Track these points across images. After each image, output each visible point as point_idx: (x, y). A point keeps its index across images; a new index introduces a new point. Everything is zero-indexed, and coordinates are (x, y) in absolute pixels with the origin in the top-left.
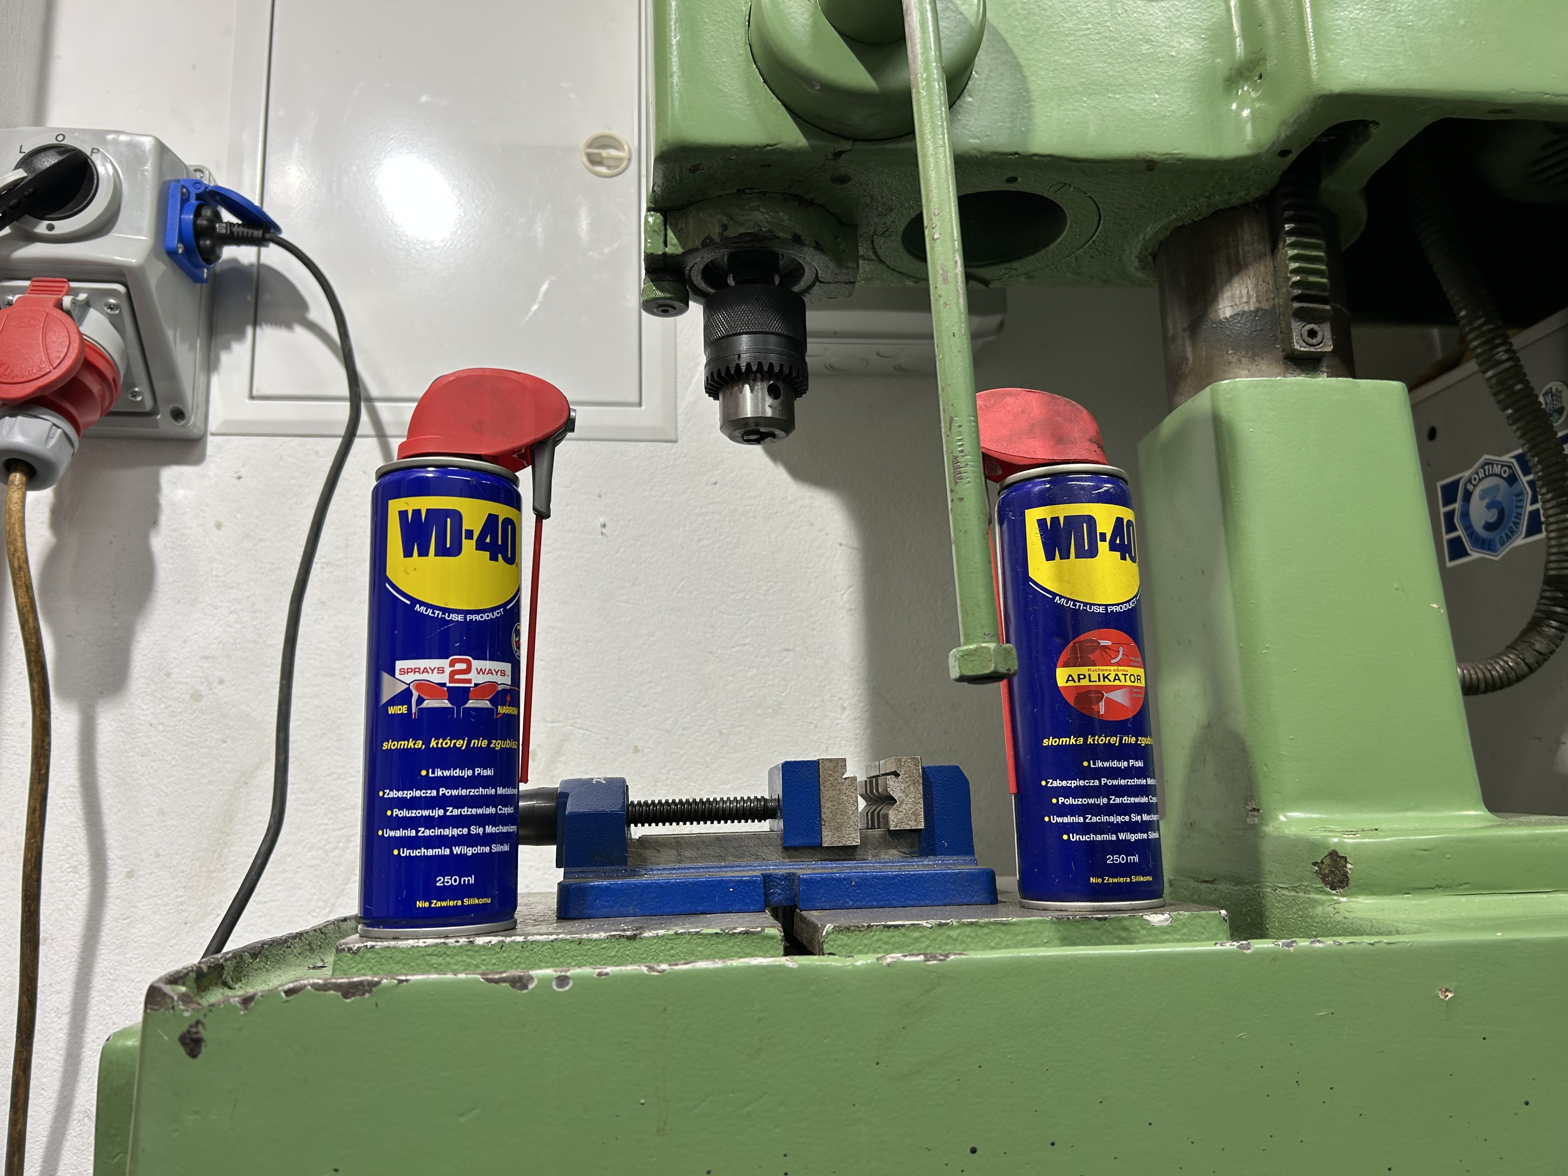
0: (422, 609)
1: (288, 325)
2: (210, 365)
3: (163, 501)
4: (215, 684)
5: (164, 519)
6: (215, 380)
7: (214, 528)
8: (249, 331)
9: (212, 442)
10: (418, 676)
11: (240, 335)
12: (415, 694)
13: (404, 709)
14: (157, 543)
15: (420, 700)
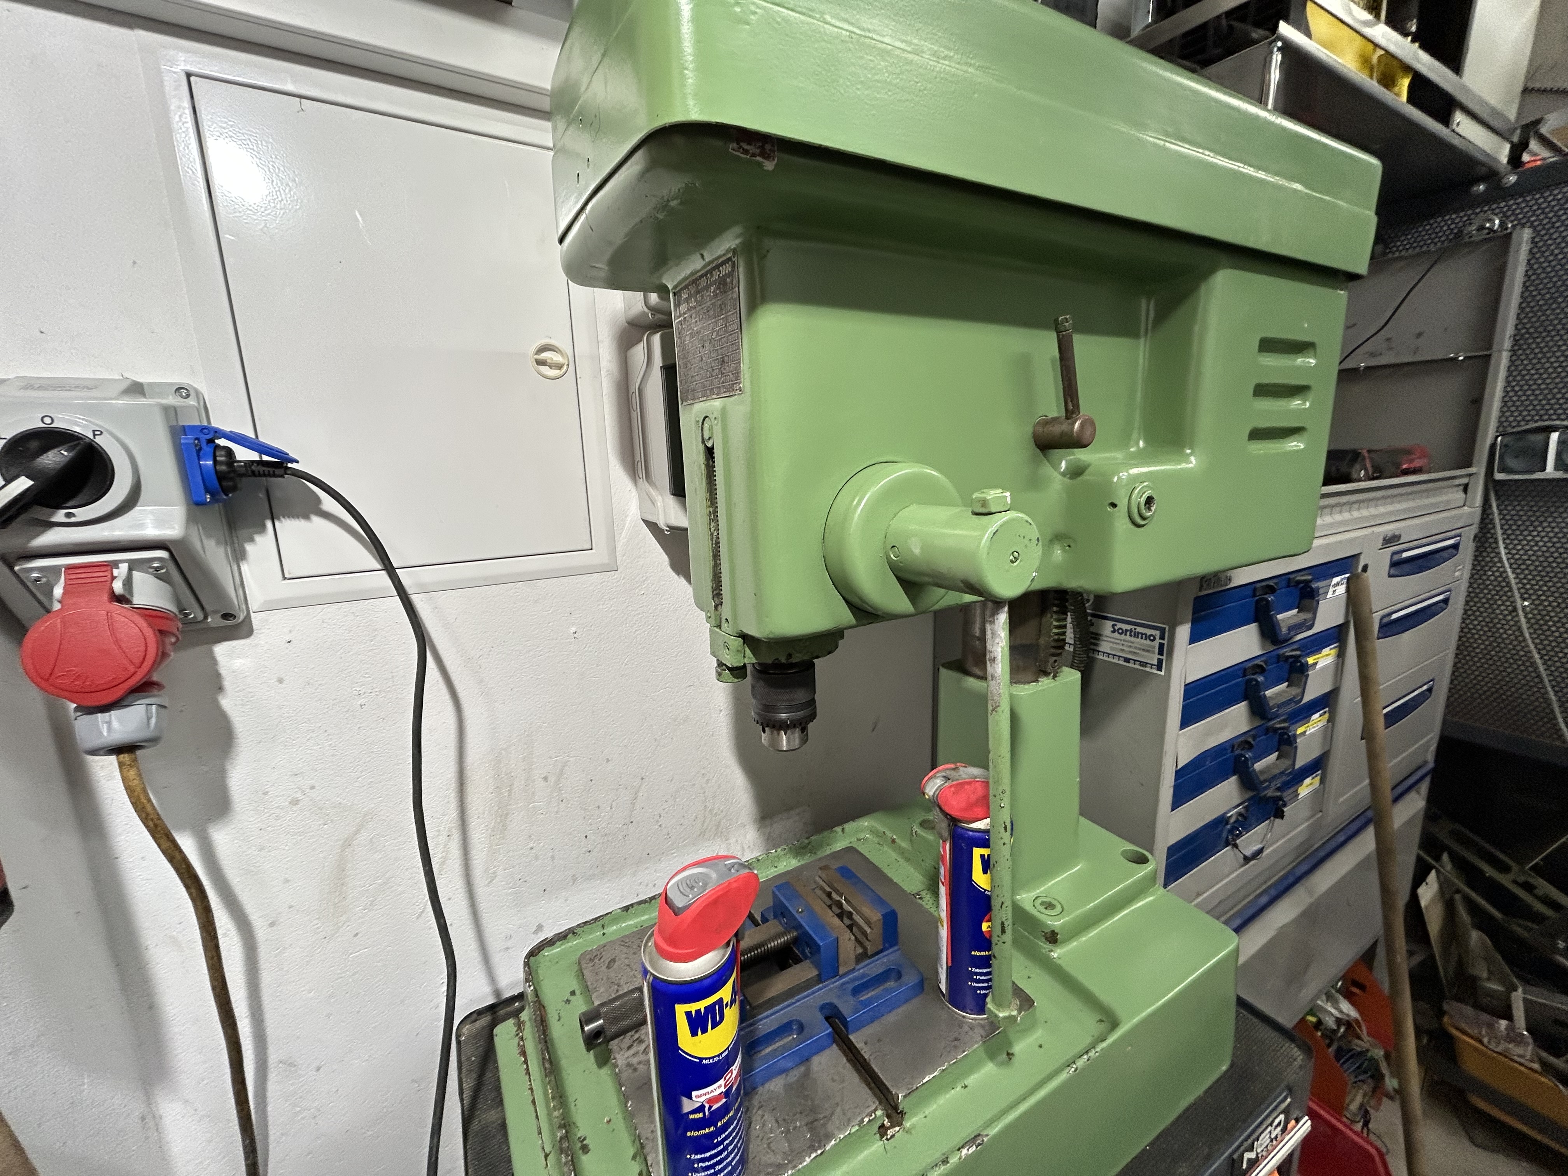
0: (707, 1061)
1: (307, 517)
2: (239, 556)
3: (223, 671)
4: (308, 790)
5: (227, 683)
6: (244, 567)
7: (277, 683)
8: (269, 524)
9: (256, 619)
10: (708, 1096)
11: (262, 529)
12: (707, 1106)
13: (701, 1115)
14: (226, 703)
15: (710, 1107)
